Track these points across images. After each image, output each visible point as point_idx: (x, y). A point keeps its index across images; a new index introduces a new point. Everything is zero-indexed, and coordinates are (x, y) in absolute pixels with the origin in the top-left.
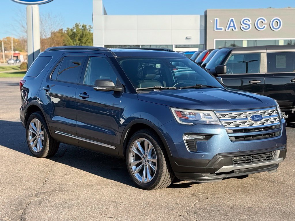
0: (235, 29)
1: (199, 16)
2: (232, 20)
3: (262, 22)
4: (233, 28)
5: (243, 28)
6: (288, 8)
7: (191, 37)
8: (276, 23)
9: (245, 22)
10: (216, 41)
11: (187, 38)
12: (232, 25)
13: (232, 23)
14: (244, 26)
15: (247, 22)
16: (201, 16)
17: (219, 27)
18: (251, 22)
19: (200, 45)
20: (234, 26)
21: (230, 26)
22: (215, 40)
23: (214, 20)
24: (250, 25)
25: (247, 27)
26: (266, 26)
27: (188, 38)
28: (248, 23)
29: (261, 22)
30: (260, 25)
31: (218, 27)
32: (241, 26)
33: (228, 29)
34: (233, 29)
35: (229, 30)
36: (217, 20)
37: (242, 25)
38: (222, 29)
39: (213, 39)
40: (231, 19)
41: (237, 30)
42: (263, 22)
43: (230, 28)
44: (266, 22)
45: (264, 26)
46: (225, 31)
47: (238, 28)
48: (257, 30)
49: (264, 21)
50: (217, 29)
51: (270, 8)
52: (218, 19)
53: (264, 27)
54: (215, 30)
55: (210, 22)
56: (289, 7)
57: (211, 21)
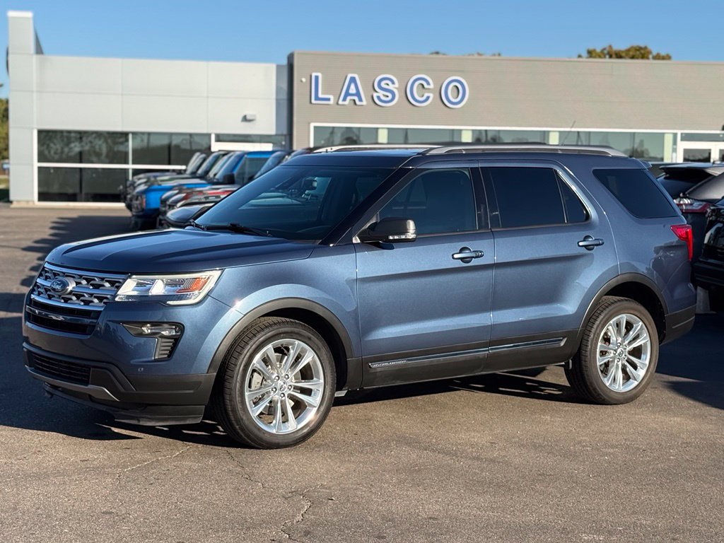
0: (361, 100)
1: (273, 68)
2: (353, 80)
3: (423, 85)
4: (356, 98)
6: (476, 56)
7: (255, 116)
8: (455, 89)
9: (383, 84)
10: (315, 127)
11: (245, 119)
12: (353, 90)
13: (353, 86)
14: (381, 93)
15: (388, 84)
16: (279, 67)
17: (323, 94)
18: (397, 85)
19: (276, 135)
20: (358, 94)
21: (347, 94)
22: (312, 125)
23: (311, 76)
24: (396, 91)
25: (388, 96)
26: (431, 95)
27: (248, 118)
28: (391, 87)
29: (421, 86)
31: (320, 95)
32: (375, 95)
33: (344, 99)
34: (354, 101)
35: (347, 102)
36: (317, 78)
37: (376, 92)
38: (329, 99)
39: (309, 123)
40: (350, 76)
41: (364, 103)
42: (426, 86)
43: (349, 98)
44: (432, 86)
45: (426, 95)
46: (338, 104)
47: (366, 100)
48: (411, 106)
49: (428, 84)
50: (317, 98)
51: (437, 53)
52: (320, 75)
53: (428, 98)
54: (313, 101)
55: (302, 81)
56: (479, 54)
57: (304, 80)
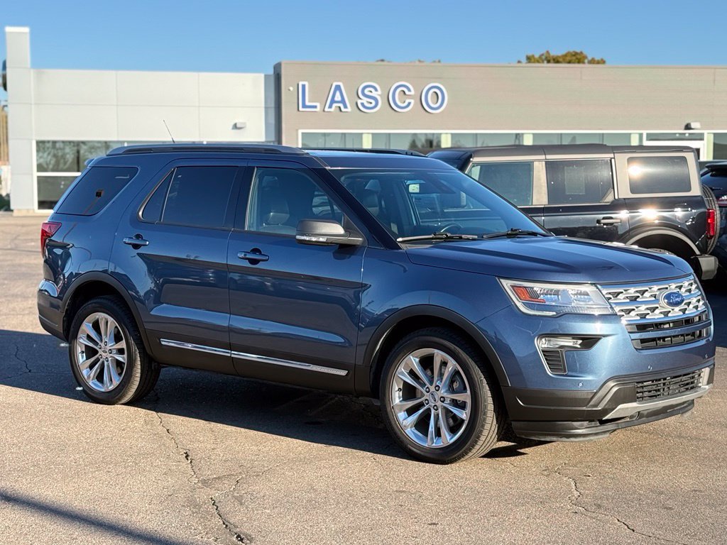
0: (346, 107)
1: (262, 76)
2: (338, 88)
3: (404, 92)
4: (341, 105)
5: (362, 104)
7: (245, 123)
8: (435, 95)
9: (366, 91)
10: (303, 133)
11: (235, 127)
12: (338, 97)
13: (338, 94)
14: (365, 100)
15: (371, 92)
16: (267, 77)
17: (309, 101)
18: (379, 92)
19: (266, 142)
20: (343, 101)
21: (333, 101)
22: (300, 132)
23: (298, 85)
24: (379, 98)
25: (371, 103)
26: (412, 101)
27: (238, 126)
28: (374, 94)
29: (402, 93)
30: (399, 99)
31: (307, 103)
32: (359, 102)
33: (330, 107)
34: (340, 107)
35: (332, 110)
36: (304, 86)
37: (360, 99)
38: (315, 107)
39: (297, 130)
40: (335, 84)
41: (349, 109)
42: (407, 92)
43: (335, 105)
44: (413, 93)
45: (407, 101)
46: (324, 111)
47: (351, 106)
48: (393, 111)
49: (409, 90)
50: (304, 106)
52: (306, 83)
53: (409, 104)
54: (301, 109)
55: (289, 90)
57: (291, 89)
